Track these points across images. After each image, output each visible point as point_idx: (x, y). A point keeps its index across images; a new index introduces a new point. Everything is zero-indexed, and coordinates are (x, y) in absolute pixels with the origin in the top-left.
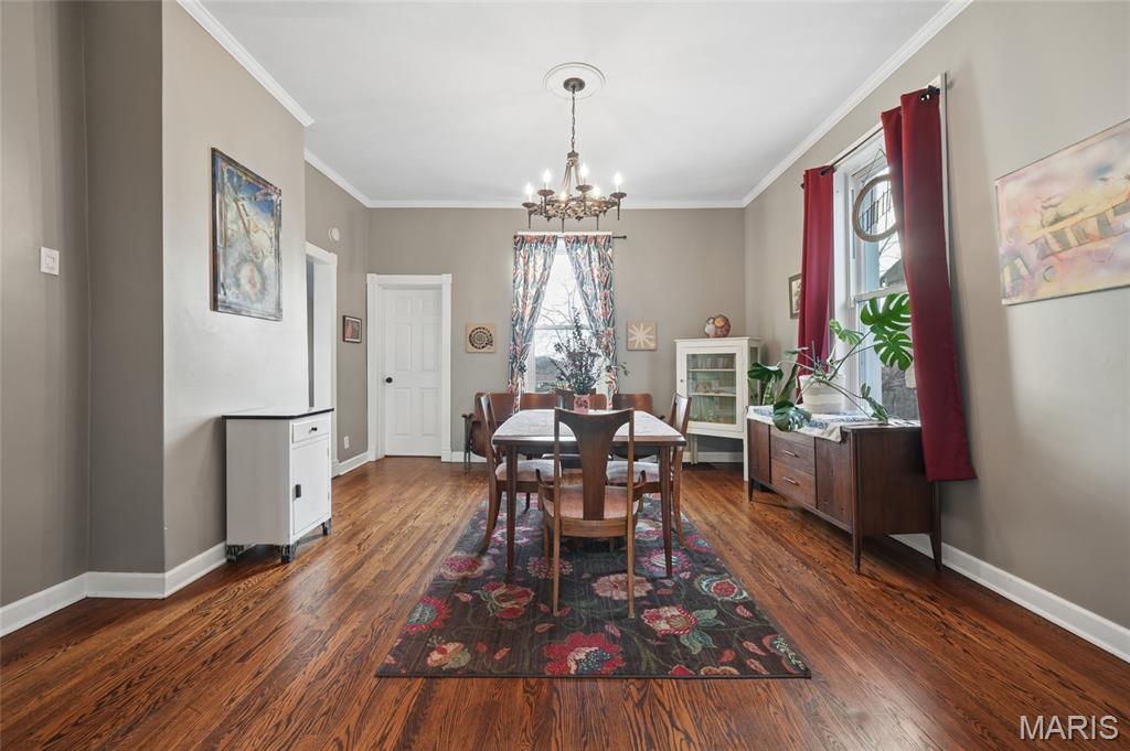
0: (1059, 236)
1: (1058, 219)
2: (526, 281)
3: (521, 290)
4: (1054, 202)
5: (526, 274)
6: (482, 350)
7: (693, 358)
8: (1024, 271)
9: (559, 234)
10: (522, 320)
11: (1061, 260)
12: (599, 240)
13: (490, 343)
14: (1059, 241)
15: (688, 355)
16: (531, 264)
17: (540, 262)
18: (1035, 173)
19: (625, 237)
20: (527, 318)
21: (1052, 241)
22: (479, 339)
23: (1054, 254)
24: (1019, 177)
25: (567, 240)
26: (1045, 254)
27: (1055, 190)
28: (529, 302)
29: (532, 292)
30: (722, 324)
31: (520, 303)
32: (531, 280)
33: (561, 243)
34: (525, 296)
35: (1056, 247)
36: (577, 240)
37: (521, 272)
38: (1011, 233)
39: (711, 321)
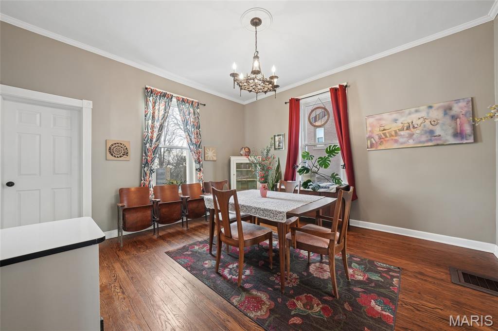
0: (384, 134)
1: (384, 130)
2: (153, 117)
3: (150, 122)
4: (383, 125)
5: (154, 113)
6: (121, 159)
7: (239, 166)
8: (374, 142)
9: (174, 95)
10: (151, 141)
11: (385, 140)
12: (194, 103)
13: (126, 154)
14: (384, 135)
15: (237, 163)
16: (157, 107)
17: (162, 108)
18: (378, 117)
19: (205, 105)
20: (154, 140)
21: (382, 135)
22: (117, 151)
23: (383, 138)
24: (373, 117)
25: (178, 99)
26: (380, 138)
27: (383, 122)
28: (156, 130)
29: (157, 124)
30: (248, 150)
31: (150, 130)
32: (156, 118)
33: (174, 100)
34: (153, 127)
35: (384, 137)
36: (183, 100)
37: (150, 111)
38: (370, 131)
39: (243, 149)
